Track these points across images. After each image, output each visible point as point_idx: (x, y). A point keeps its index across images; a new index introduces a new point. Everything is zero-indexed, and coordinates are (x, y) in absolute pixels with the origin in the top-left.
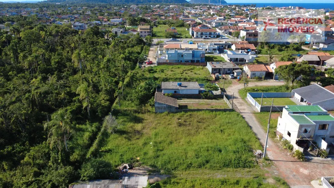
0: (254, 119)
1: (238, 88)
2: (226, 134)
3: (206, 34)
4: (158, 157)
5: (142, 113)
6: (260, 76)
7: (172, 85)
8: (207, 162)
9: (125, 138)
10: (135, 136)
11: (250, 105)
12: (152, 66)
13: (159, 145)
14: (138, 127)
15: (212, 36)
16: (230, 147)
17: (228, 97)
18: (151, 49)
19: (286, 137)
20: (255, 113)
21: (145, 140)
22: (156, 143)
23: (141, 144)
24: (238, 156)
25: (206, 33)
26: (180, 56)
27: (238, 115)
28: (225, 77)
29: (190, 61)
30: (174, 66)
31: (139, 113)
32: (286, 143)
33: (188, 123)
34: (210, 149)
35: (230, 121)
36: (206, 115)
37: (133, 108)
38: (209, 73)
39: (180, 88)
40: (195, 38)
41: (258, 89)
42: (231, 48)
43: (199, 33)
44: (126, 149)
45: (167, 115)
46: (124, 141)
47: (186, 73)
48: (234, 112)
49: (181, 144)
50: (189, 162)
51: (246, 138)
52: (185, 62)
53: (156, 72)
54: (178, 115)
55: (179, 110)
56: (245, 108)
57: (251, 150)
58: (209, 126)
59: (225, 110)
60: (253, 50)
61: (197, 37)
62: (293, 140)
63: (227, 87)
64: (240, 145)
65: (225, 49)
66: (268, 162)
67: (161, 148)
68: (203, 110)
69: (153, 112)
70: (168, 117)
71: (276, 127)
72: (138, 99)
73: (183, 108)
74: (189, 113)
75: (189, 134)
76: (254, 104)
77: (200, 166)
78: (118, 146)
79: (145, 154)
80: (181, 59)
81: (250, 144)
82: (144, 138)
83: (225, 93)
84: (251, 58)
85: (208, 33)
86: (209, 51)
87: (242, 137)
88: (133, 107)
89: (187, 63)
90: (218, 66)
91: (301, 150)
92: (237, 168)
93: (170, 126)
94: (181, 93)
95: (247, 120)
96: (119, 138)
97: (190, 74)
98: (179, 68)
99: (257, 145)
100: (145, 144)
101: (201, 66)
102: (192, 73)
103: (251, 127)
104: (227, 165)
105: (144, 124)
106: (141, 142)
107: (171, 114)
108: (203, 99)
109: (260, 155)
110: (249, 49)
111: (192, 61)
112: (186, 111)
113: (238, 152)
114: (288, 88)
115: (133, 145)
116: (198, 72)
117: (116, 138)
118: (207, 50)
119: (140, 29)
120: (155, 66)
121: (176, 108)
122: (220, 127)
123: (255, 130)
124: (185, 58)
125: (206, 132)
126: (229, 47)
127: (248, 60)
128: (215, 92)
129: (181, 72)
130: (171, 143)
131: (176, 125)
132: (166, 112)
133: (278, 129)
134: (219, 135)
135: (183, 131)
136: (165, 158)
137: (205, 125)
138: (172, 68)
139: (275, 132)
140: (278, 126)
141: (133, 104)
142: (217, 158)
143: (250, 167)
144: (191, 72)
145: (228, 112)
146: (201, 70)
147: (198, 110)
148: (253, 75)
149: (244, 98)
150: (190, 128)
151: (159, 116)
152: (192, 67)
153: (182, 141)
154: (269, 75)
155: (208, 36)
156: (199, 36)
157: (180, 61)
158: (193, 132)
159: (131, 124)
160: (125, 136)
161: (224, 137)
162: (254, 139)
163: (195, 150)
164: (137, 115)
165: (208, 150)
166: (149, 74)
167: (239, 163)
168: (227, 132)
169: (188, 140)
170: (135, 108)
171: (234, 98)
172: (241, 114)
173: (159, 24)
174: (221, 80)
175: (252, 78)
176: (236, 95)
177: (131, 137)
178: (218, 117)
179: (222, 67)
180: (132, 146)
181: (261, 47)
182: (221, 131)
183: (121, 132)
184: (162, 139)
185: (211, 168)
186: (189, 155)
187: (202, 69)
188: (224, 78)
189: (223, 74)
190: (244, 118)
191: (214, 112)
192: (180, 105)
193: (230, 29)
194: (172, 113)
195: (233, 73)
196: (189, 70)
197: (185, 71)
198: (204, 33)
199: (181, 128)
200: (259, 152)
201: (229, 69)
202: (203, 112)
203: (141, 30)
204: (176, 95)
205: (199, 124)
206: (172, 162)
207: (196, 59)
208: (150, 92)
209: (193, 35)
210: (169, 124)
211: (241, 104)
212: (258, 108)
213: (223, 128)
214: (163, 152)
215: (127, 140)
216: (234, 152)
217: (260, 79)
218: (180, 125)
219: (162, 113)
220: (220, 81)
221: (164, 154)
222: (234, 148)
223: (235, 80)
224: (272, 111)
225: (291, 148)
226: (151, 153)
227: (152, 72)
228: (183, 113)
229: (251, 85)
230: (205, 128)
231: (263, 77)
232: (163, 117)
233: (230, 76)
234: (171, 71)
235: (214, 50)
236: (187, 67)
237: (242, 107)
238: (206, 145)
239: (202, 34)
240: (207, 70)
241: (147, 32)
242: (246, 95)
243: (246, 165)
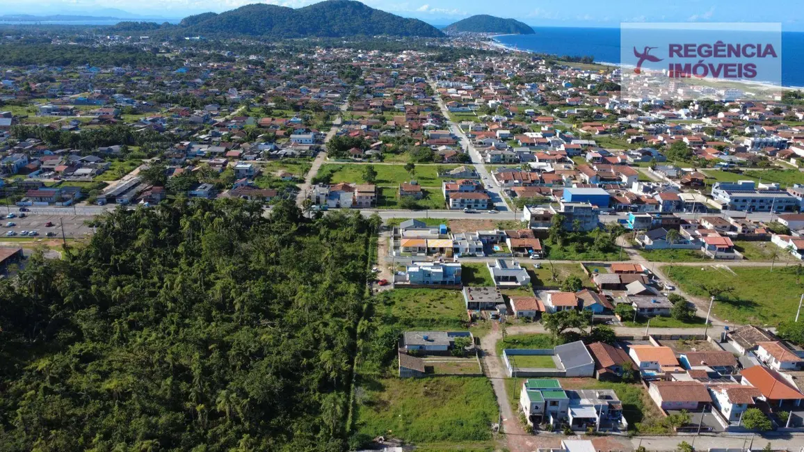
0: (503, 386)
2: (470, 405)
4: (407, 430)
5: (386, 378)
6: (529, 316)
7: (417, 338)
8: (450, 435)
9: (375, 410)
10: (384, 407)
11: (504, 367)
12: (387, 288)
13: (408, 418)
15: (480, 205)
16: (471, 421)
18: (380, 240)
19: (524, 411)
20: (506, 379)
21: (393, 412)
22: (405, 416)
23: (390, 417)
24: (477, 429)
25: (469, 201)
26: (426, 275)
27: (487, 381)
28: (484, 316)
29: (440, 283)
31: (382, 378)
33: (434, 392)
34: (453, 422)
35: (477, 390)
36: (454, 382)
37: (376, 372)
38: (464, 306)
39: (426, 344)
40: (452, 209)
43: (458, 200)
45: (413, 381)
47: (435, 307)
48: (484, 378)
49: (427, 416)
50: (435, 435)
51: (488, 411)
52: (433, 283)
53: (394, 303)
54: (424, 381)
55: (425, 375)
56: (499, 371)
57: (490, 424)
58: (455, 396)
59: (474, 376)
60: (536, 251)
61: (455, 207)
62: (527, 414)
63: (483, 336)
64: (480, 418)
65: (496, 244)
66: (500, 435)
67: (410, 421)
68: (451, 375)
69: (397, 377)
70: (414, 384)
73: (429, 370)
74: (435, 379)
75: (435, 406)
76: (508, 366)
77: (443, 439)
79: (396, 427)
80: (427, 279)
81: (490, 418)
82: (392, 410)
83: (478, 347)
85: (473, 200)
86: (471, 254)
87: (485, 410)
89: (435, 285)
90: (477, 297)
91: (532, 424)
92: (474, 440)
93: (417, 395)
94: (427, 349)
95: (495, 388)
97: (439, 311)
98: (424, 294)
100: (394, 417)
101: (454, 290)
102: (443, 306)
103: (496, 398)
105: (390, 393)
106: (390, 415)
107: (417, 380)
108: (453, 356)
109: (497, 428)
110: (531, 248)
111: (444, 283)
112: (433, 377)
113: (478, 426)
116: (451, 304)
118: (466, 250)
119: (359, 192)
120: (392, 291)
122: (466, 398)
123: (500, 401)
124: (434, 279)
125: (452, 403)
126: (503, 239)
127: (521, 283)
129: (428, 305)
130: (418, 416)
131: (422, 394)
132: (411, 378)
134: (463, 407)
135: (430, 401)
136: (415, 431)
137: (452, 394)
138: (415, 295)
141: (375, 366)
142: (458, 431)
143: (486, 439)
144: (442, 303)
145: (477, 378)
146: (455, 300)
147: (446, 375)
149: (499, 355)
150: (436, 398)
151: (404, 382)
152: (442, 293)
153: (429, 413)
155: (472, 204)
156: (458, 206)
158: (439, 403)
159: (377, 393)
160: (374, 407)
161: (468, 409)
162: (495, 413)
163: (440, 424)
165: (451, 424)
167: (476, 436)
168: (472, 403)
169: (434, 413)
170: (378, 372)
171: (488, 354)
172: (491, 380)
174: (479, 322)
176: (491, 349)
178: (466, 384)
182: (467, 402)
184: (410, 411)
186: (434, 428)
187: (456, 297)
188: (482, 318)
189: (483, 310)
190: (492, 385)
191: (462, 378)
193: (514, 180)
194: (418, 378)
196: (439, 300)
197: (433, 301)
198: (466, 201)
199: (428, 399)
202: (451, 377)
204: (421, 352)
205: (446, 393)
206: (420, 434)
207: (448, 280)
210: (415, 393)
211: (494, 366)
212: (511, 372)
213: (469, 398)
214: (412, 425)
216: (474, 426)
218: (427, 394)
219: (407, 378)
220: (477, 324)
221: (413, 427)
222: (474, 422)
223: (496, 323)
224: (520, 377)
225: (526, 422)
226: (401, 426)
227: (388, 303)
228: (429, 378)
230: (451, 399)
232: (409, 384)
233: (490, 315)
234: (415, 302)
235: (478, 250)
237: (494, 370)
238: (450, 419)
239: (462, 202)
240: (461, 300)
241: (370, 197)
242: (501, 353)
243: (483, 437)
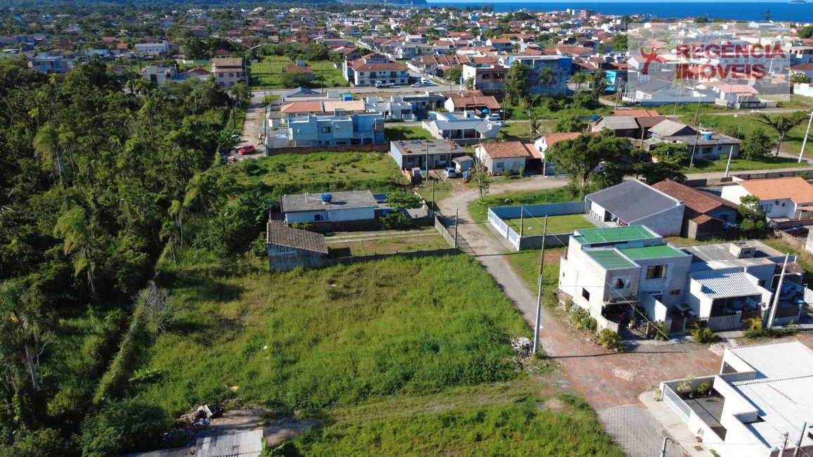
0: (508, 267)
1: (467, 200)
2: (446, 307)
3: (383, 77)
4: (285, 378)
5: (239, 276)
6: (515, 169)
7: (310, 201)
8: (407, 378)
9: (198, 341)
10: (223, 332)
11: (497, 236)
12: (256, 157)
13: (286, 350)
14: (230, 309)
15: (398, 81)
16: (457, 337)
17: (446, 222)
18: (250, 115)
19: (580, 302)
20: (508, 254)
21: (248, 341)
22: (277, 345)
23: (239, 354)
24: (478, 355)
25: (382, 74)
26: (324, 130)
27: (471, 261)
28: (435, 176)
29: (350, 141)
30: (310, 155)
31: (228, 275)
32: (582, 314)
33: (354, 290)
34: (410, 346)
35: (454, 277)
36: (397, 267)
37: (214, 265)
38: (397, 168)
39: (328, 207)
40: (358, 86)
41: (512, 198)
42: (443, 106)
43: (367, 74)
44: (200, 367)
45: (301, 275)
46: (194, 349)
47: (341, 171)
48: (460, 257)
49: (341, 341)
50: (364, 384)
51: (493, 313)
52: (338, 143)
53: (265, 172)
54: (328, 273)
55: (330, 261)
56: (487, 243)
57: (505, 340)
58: (404, 292)
59: (440, 253)
60: (494, 110)
61: (362, 84)
62: (595, 307)
63: (442, 199)
64: (479, 329)
65: (431, 110)
66: (544, 363)
67: (291, 358)
68: (389, 256)
69: (265, 271)
70: (305, 280)
71: (557, 281)
72: (223, 240)
73: (340, 256)
74: (354, 267)
75: (359, 317)
76: (505, 235)
77: (390, 391)
78: (179, 363)
79: (253, 375)
80: (326, 137)
81: (501, 325)
82: (246, 337)
83: (437, 213)
84: (490, 128)
85: (388, 73)
86: (394, 117)
87: (482, 311)
88: (212, 261)
89: (341, 146)
90: (417, 150)
91: (614, 327)
92: (477, 383)
93: (310, 301)
94: (332, 218)
95: (491, 271)
96: (182, 344)
97: (352, 173)
98: (322, 159)
99: (518, 326)
100: (251, 351)
101: (377, 151)
102: (357, 170)
103: (501, 287)
104: (452, 379)
105: (243, 303)
106: (239, 347)
107: (311, 272)
108: (387, 229)
109: (527, 348)
110: (485, 108)
111: (355, 142)
112: (347, 263)
113: (477, 347)
114: (575, 193)
115: (219, 355)
116: (369, 167)
117: (173, 344)
118: (387, 113)
120: (263, 159)
121: (323, 256)
122: (431, 294)
123: (511, 292)
124: (337, 135)
125: (399, 307)
126: (440, 104)
127: (485, 134)
128: (413, 213)
129: (330, 170)
130: (316, 341)
131: (324, 297)
132: (299, 269)
133: (560, 287)
134: (430, 312)
135: (344, 309)
136: (304, 379)
137: (395, 292)
138: (306, 161)
139: (555, 294)
140: (561, 278)
141: (212, 256)
142: (429, 365)
143: (506, 378)
144: (354, 167)
145: (447, 257)
146: (377, 163)
147: (377, 257)
148: (499, 166)
149: (482, 220)
150: (360, 301)
151: (281, 278)
152: (355, 155)
154: (533, 166)
156: (367, 82)
157: (323, 143)
158: (367, 310)
159: (209, 305)
160: (195, 335)
161: (442, 315)
162: (509, 314)
163: (378, 353)
164: (223, 280)
165: (406, 350)
166: (248, 178)
167: (480, 373)
168: (448, 302)
169: (356, 329)
170: (217, 265)
171: (460, 222)
172: (477, 259)
173: (265, 54)
174: (426, 183)
175: (495, 175)
176: (464, 215)
177: (211, 336)
178: (425, 269)
179: (425, 153)
180: (216, 360)
181: (512, 103)
182: (435, 301)
183: (184, 328)
184: (292, 334)
185: (419, 390)
186: (361, 365)
187: (380, 159)
188: (431, 178)
189: (430, 168)
190: (484, 267)
191: (415, 260)
192: (332, 247)
193: (439, 63)
194: (314, 269)
195: (454, 165)
196: (347, 163)
197: (338, 165)
198: (378, 74)
199: (339, 304)
200: (524, 341)
201: (443, 157)
202: (388, 260)
203: (220, 70)
204: (321, 225)
205: (380, 290)
206: (322, 387)
207: (362, 136)
208: (253, 221)
209: (351, 78)
210: (307, 297)
211: (476, 236)
212: (515, 242)
213: (441, 293)
214: (296, 366)
215: (201, 346)
216: (468, 348)
217: (514, 175)
218: (335, 296)
219: (287, 271)
220: (424, 186)
221: (300, 371)
222: (466, 339)
223: (458, 182)
224: (547, 247)
225: (592, 326)
226: (267, 372)
227: (255, 172)
228: (339, 266)
229: (496, 190)
230: (395, 299)
231: (521, 170)
232: (292, 282)
233: (446, 173)
234: (304, 167)
235: (405, 112)
236: (343, 157)
237: (480, 243)
238: (400, 340)
239: (373, 76)
240: (391, 160)
241: (235, 75)
242: (485, 215)
243: (496, 374)
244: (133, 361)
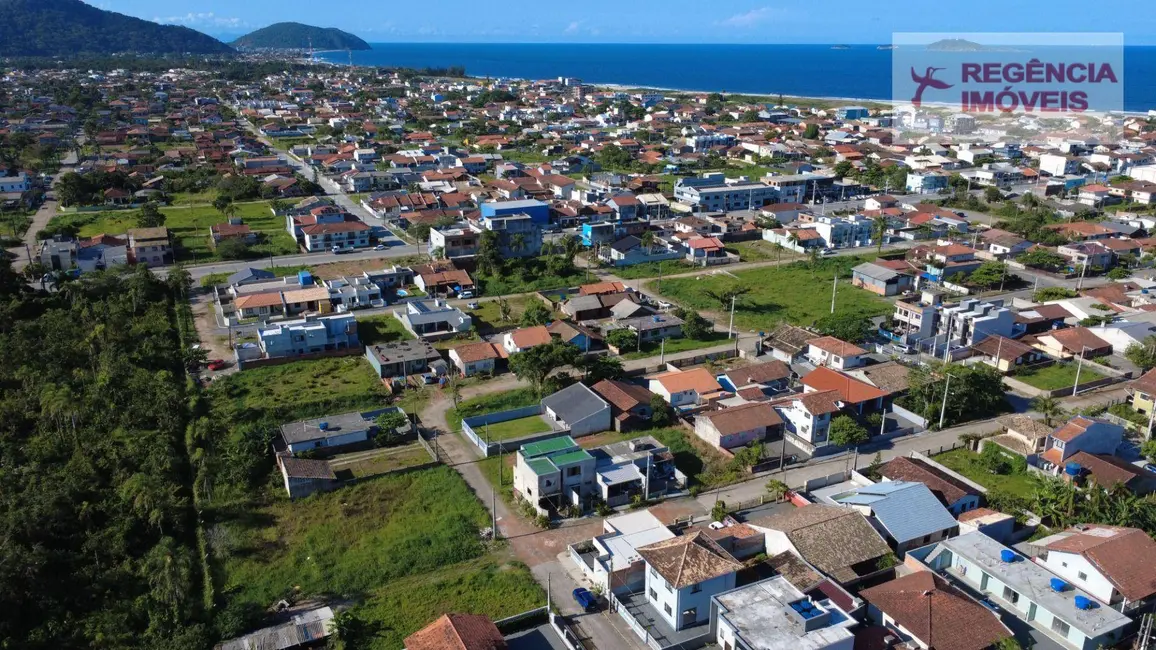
0: (479, 472)
1: (444, 408)
2: (433, 512)
3: (340, 239)
4: (330, 576)
5: (265, 505)
6: (485, 370)
7: (306, 430)
8: (412, 564)
9: (257, 561)
10: (273, 552)
11: (469, 445)
12: (228, 372)
13: (325, 558)
14: (270, 534)
15: (357, 242)
16: (443, 533)
17: (428, 435)
18: (196, 308)
19: (527, 496)
20: (479, 461)
21: (295, 555)
22: (318, 555)
23: (292, 565)
24: (457, 543)
25: (339, 236)
26: (297, 339)
27: (449, 471)
28: (413, 382)
29: (323, 348)
30: (286, 366)
31: (257, 506)
32: (528, 506)
33: (363, 506)
34: (411, 543)
35: (437, 487)
36: (392, 484)
37: (242, 500)
38: (376, 376)
39: (326, 434)
40: (311, 252)
41: (483, 403)
42: (412, 282)
43: (320, 237)
44: (267, 578)
45: (318, 499)
46: (257, 567)
47: (323, 385)
48: (443, 467)
49: (362, 546)
50: (385, 572)
51: (467, 512)
52: (312, 351)
53: (246, 392)
54: (339, 495)
55: (339, 484)
56: (462, 453)
57: (475, 530)
58: (401, 504)
59: (425, 467)
60: (465, 287)
61: (315, 248)
62: (534, 499)
63: (421, 409)
64: (457, 526)
65: (400, 287)
66: (500, 543)
67: (330, 563)
68: (385, 474)
69: (287, 499)
70: (321, 503)
71: (512, 482)
72: (245, 477)
73: (345, 477)
74: (359, 487)
75: (371, 527)
76: (476, 442)
77: (402, 574)
78: (250, 578)
79: (306, 577)
80: (299, 345)
81: (473, 520)
82: (292, 552)
83: (419, 426)
84: (462, 322)
85: (345, 234)
86: (362, 304)
87: (460, 512)
88: (238, 497)
89: (316, 353)
90: (394, 356)
91: (545, 513)
92: (458, 562)
93: (331, 520)
94: (330, 444)
95: (466, 477)
96: (246, 564)
97: (331, 388)
98: (299, 370)
99: (484, 520)
100: (299, 562)
101: (353, 355)
102: (337, 381)
103: (473, 491)
104: (441, 561)
105: (279, 528)
106: (289, 561)
107: (325, 496)
108: (378, 447)
109: (490, 534)
110: (457, 284)
111: (329, 348)
112: (353, 484)
113: (456, 538)
114: (535, 395)
115: (278, 568)
116: (349, 376)
117: (239, 565)
118: (354, 299)
119: (137, 241)
120: (238, 375)
121: (334, 481)
122: (421, 502)
123: (481, 494)
124: (311, 343)
125: (399, 515)
126: (408, 280)
127: (457, 328)
128: (400, 430)
129: (311, 384)
130: (344, 549)
131: (340, 515)
132: (314, 494)
133: (515, 486)
134: (422, 517)
135: (359, 523)
136: (344, 575)
137: (395, 504)
138: (283, 373)
139: (511, 492)
140: (515, 481)
141: (237, 491)
142: (426, 554)
143: (476, 556)
144: (334, 377)
145: (431, 470)
146: (356, 370)
147: (376, 476)
148: (471, 368)
149: (457, 429)
150: (369, 514)
151: (301, 504)
152: (331, 363)
153: (362, 540)
154: (501, 365)
155: (345, 242)
156: (321, 246)
157: (297, 352)
158: (376, 521)
159: (253, 532)
160: (253, 557)
161: (431, 518)
162: (478, 512)
163: (389, 552)
164: (254, 510)
165: (409, 547)
166: (230, 401)
167: (459, 554)
168: (435, 507)
169: (371, 538)
170: (245, 499)
171: (440, 433)
172: (455, 468)
173: (173, 191)
174: (406, 392)
175: (469, 377)
176: (441, 425)
177: (265, 556)
178: (415, 482)
179: (401, 360)
180: (276, 572)
181: (485, 273)
182: (425, 508)
183: (243, 553)
184: (326, 546)
185: (420, 571)
186: (381, 561)
187: (358, 365)
188: (410, 386)
189: (408, 374)
190: (460, 475)
191: (406, 475)
192: (339, 469)
193: (401, 206)
194: (326, 492)
195: (430, 370)
196: (328, 373)
197: (317, 377)
198: (333, 237)
199: (354, 520)
200: (488, 530)
201: (419, 362)
202: (385, 478)
203: (140, 244)
204: (321, 452)
205: (383, 504)
206: (357, 578)
207: (336, 341)
208: (262, 455)
209: (301, 240)
210: (327, 517)
211: (453, 447)
212: (484, 449)
213: (427, 502)
214: (336, 567)
215: (261, 563)
216: (451, 540)
217: (484, 376)
218: (349, 513)
219: (305, 496)
220: (405, 395)
221: (340, 571)
222: (449, 533)
223: (435, 388)
224: (504, 452)
225: (534, 513)
226: (316, 574)
227: (236, 392)
228: (347, 488)
229: (468, 395)
230: (395, 510)
231: (491, 370)
232: (311, 505)
233: (423, 379)
234: (285, 383)
235: (374, 297)
236: (318, 366)
237: (455, 453)
238: (404, 540)
239: (328, 239)
240: (370, 367)
241: (160, 248)
242: (459, 426)
243: (471, 554)
244: (219, 581)
